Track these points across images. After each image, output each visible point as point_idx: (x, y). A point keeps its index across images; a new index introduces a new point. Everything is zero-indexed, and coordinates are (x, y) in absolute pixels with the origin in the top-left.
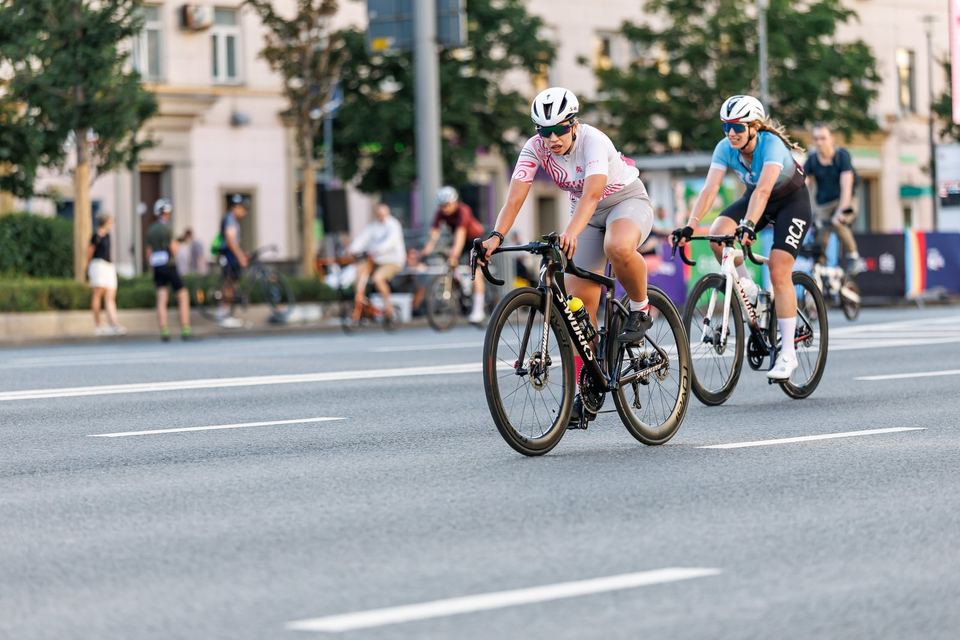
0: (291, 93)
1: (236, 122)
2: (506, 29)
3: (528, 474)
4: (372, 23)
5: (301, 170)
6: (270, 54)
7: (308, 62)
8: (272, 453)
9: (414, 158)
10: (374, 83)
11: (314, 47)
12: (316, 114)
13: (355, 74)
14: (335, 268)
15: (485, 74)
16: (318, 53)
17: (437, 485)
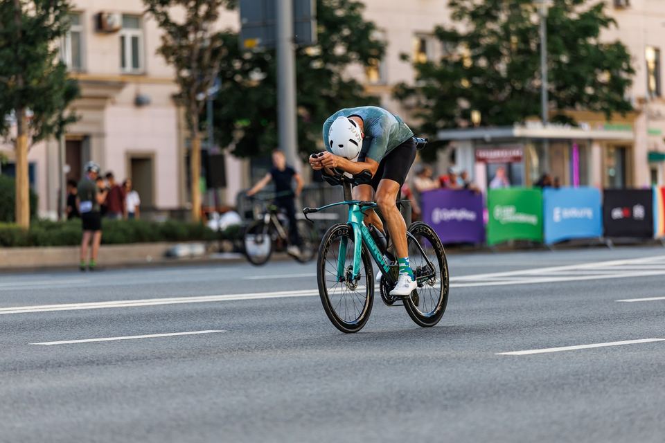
0: (181, 81)
1: (139, 102)
2: (346, 32)
3: (368, 374)
4: (244, 27)
5: (189, 140)
6: (165, 51)
7: (195, 57)
8: (172, 358)
9: (276, 130)
10: (245, 73)
11: (199, 45)
12: (201, 97)
13: (231, 66)
14: (215, 215)
15: (331, 67)
16: (202, 51)
17: (298, 383)
